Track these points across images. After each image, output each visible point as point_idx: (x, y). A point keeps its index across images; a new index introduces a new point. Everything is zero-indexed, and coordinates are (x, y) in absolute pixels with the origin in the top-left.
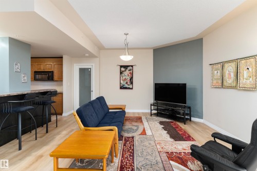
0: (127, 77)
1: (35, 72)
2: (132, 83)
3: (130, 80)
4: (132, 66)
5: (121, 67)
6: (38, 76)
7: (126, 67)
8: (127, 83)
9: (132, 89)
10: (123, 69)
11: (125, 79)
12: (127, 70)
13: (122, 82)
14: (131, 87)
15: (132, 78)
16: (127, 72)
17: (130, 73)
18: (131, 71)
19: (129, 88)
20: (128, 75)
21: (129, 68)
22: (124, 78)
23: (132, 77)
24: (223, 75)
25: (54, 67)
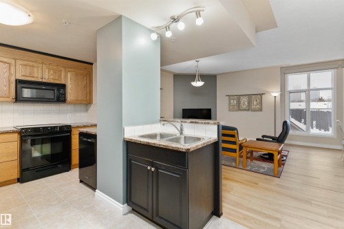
24: (239, 103)
25: (66, 77)
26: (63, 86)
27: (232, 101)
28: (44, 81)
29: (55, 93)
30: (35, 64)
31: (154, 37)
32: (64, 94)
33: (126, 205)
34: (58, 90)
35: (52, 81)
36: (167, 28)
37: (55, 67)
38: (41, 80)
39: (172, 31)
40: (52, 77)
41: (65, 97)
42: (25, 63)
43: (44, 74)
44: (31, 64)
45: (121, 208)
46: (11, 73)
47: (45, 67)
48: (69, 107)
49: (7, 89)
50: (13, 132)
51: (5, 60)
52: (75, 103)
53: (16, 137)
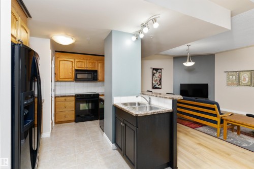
0: (157, 79)
1: (76, 70)
2: (161, 84)
3: (160, 81)
4: (161, 69)
5: (154, 69)
7: (157, 70)
8: (157, 83)
10: (154, 71)
11: (156, 80)
12: (158, 72)
13: (154, 83)
14: (160, 87)
15: (160, 79)
16: (158, 74)
18: (160, 74)
20: (158, 77)
24: (238, 78)
25: (98, 66)
26: (96, 71)
27: (231, 77)
28: (87, 69)
29: (93, 76)
30: (83, 61)
31: (134, 38)
33: (114, 144)
34: (94, 74)
35: (91, 69)
36: (140, 32)
37: (92, 61)
38: (85, 69)
39: (144, 34)
40: (91, 67)
42: (78, 60)
43: (86, 65)
44: (81, 60)
45: (111, 145)
46: (72, 67)
47: (87, 61)
48: (100, 83)
49: (71, 75)
50: (73, 96)
51: (70, 60)
52: (103, 81)
53: (73, 98)
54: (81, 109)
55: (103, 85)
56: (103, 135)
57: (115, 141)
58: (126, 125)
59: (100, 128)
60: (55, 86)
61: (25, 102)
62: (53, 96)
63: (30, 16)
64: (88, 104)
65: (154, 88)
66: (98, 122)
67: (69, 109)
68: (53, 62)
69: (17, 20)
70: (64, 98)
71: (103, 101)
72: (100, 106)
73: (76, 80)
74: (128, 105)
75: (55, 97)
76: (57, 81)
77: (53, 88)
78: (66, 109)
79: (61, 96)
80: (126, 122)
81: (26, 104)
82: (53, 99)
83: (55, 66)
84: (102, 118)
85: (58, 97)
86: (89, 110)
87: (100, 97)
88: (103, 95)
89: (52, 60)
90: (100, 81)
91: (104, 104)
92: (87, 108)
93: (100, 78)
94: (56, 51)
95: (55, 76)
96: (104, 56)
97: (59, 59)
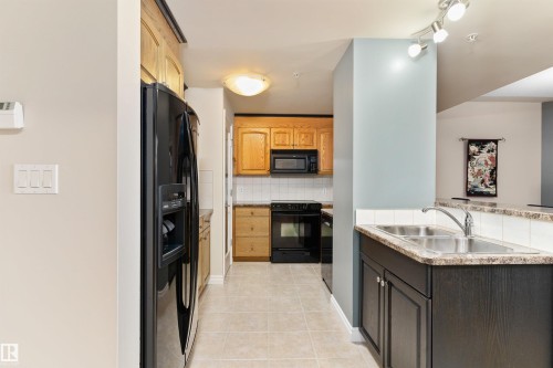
0: (483, 168)
1: (273, 152)
2: (495, 182)
3: (491, 174)
4: (496, 142)
5: (471, 142)
6: (280, 164)
7: (481, 143)
8: (483, 182)
9: (495, 195)
10: (473, 148)
11: (480, 173)
12: (484, 151)
13: (471, 179)
14: (492, 190)
15: (494, 171)
16: (484, 156)
17: (491, 158)
18: (494, 154)
19: (488, 195)
20: (486, 164)
21: (488, 146)
22: (476, 169)
23: (496, 168)
25: (318, 139)
26: (314, 153)
28: (296, 148)
29: (307, 163)
30: (287, 130)
32: (316, 164)
33: (357, 329)
34: (309, 158)
35: (303, 148)
36: (437, 25)
37: (306, 130)
40: (303, 142)
41: (316, 167)
42: (277, 130)
43: (295, 140)
44: (283, 130)
45: (350, 331)
46: (266, 145)
47: (296, 131)
48: (325, 180)
49: (264, 161)
50: (266, 206)
51: (262, 130)
52: (330, 174)
53: (267, 212)
54: (283, 235)
55: (331, 185)
56: (329, 300)
57: (360, 322)
58: (390, 284)
59: (323, 284)
60: (234, 184)
61: (166, 207)
62: (230, 204)
63: (184, 41)
64: (297, 225)
65: (471, 193)
66: (317, 267)
67: (259, 234)
68: (230, 136)
69: (157, 44)
70: (249, 210)
71: (329, 219)
72: (324, 233)
73: (274, 172)
74: (397, 230)
75: (235, 207)
76: (237, 175)
77: (230, 187)
78: (254, 233)
79: (245, 206)
80: (389, 277)
81: (167, 210)
82: (230, 210)
83: (234, 145)
84: (328, 260)
85: (239, 206)
86: (300, 237)
87: (323, 210)
88: (330, 207)
89: (227, 131)
90: (323, 175)
91: (331, 227)
92: (296, 235)
93: (323, 167)
94: (236, 115)
95: (234, 165)
96: (331, 116)
97: (240, 131)
